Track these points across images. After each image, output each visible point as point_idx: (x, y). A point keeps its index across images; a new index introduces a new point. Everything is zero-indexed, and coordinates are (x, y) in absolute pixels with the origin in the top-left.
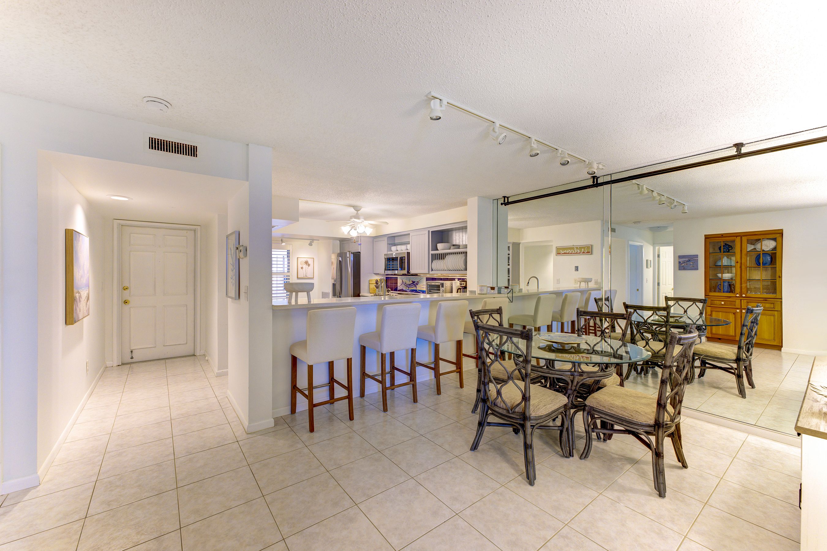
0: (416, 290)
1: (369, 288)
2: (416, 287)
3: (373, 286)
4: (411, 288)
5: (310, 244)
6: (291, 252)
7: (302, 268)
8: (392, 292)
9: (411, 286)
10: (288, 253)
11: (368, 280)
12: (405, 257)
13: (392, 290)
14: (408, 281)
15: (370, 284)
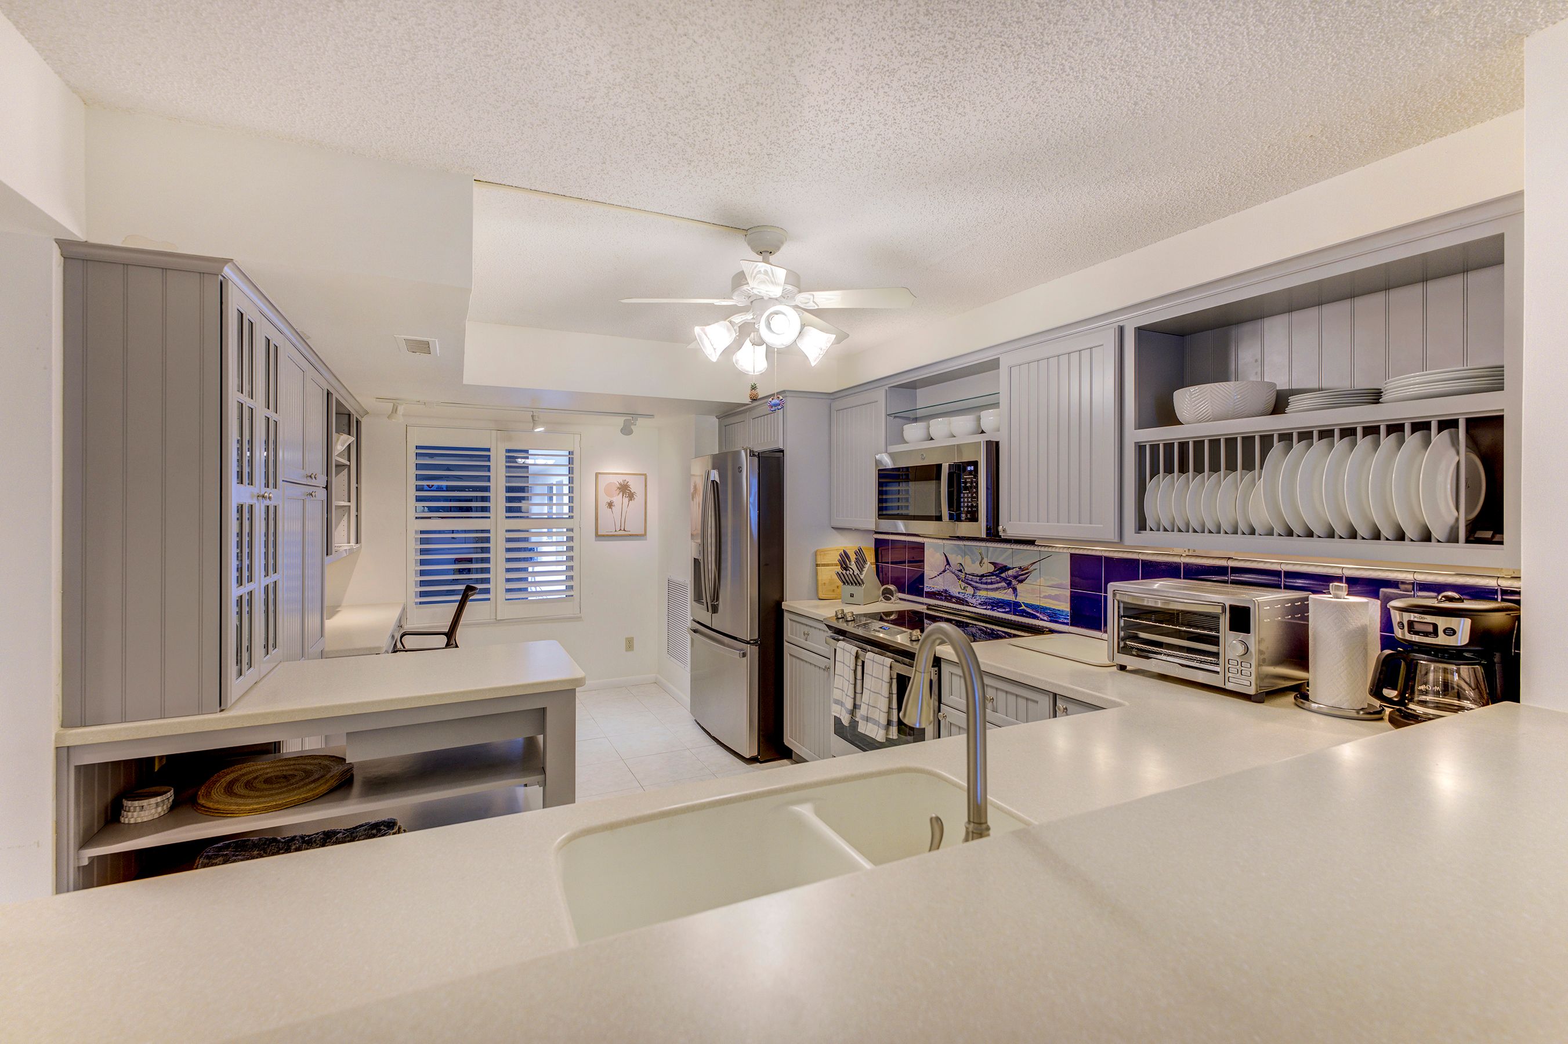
0: (1017, 604)
1: (817, 580)
2: (1015, 590)
3: (829, 574)
4: (987, 589)
5: (627, 430)
6: (576, 457)
7: (610, 505)
8: (901, 595)
9: (986, 583)
10: (571, 461)
11: (813, 551)
12: (975, 464)
13: (901, 590)
14: (973, 562)
15: (817, 565)
